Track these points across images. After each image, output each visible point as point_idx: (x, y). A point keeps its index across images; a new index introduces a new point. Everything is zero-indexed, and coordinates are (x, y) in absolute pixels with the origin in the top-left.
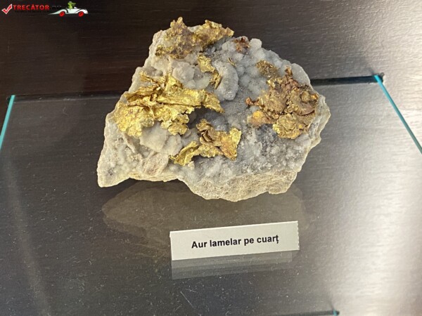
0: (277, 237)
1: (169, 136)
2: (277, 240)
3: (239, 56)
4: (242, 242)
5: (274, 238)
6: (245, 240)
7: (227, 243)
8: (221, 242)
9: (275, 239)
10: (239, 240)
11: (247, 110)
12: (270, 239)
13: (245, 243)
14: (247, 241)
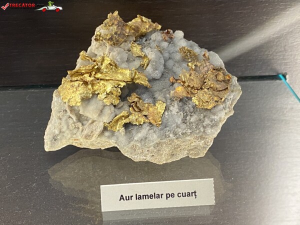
0: (195, 192)
1: (104, 106)
2: (195, 195)
3: (165, 44)
4: (164, 196)
5: (192, 193)
6: (167, 194)
7: (151, 197)
8: (146, 196)
9: (194, 194)
10: (162, 195)
11: (171, 87)
12: (189, 195)
13: (167, 197)
14: (168, 196)
